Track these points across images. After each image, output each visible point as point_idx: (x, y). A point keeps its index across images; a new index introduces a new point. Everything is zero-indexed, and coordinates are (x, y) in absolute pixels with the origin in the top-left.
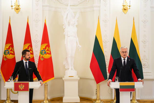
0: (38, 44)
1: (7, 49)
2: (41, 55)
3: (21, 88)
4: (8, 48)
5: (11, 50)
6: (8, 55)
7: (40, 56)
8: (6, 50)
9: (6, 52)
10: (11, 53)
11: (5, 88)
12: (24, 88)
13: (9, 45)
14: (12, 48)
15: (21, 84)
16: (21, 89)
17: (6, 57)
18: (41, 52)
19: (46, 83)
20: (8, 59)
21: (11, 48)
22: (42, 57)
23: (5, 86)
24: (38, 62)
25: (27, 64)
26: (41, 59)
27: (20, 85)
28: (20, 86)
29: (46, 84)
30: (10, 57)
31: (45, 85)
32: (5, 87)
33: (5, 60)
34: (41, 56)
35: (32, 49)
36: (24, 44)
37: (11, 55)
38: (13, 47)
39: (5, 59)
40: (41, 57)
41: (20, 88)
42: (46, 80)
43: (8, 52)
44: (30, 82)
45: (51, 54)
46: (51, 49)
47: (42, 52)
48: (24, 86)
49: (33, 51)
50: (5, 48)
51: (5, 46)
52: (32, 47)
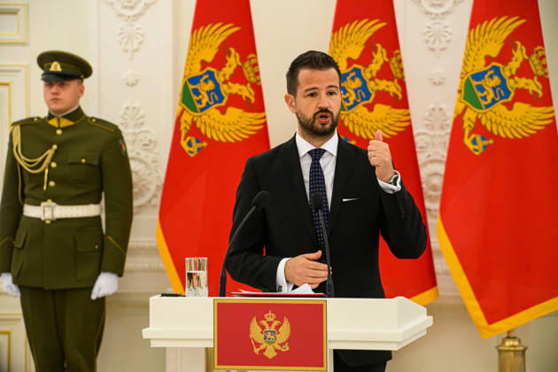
0: (447, 21)
1: (204, 64)
2: (466, 107)
3: (270, 342)
4: (209, 55)
5: (238, 77)
6: (213, 112)
7: (458, 121)
8: (197, 71)
9: (197, 92)
10: (236, 101)
11: (148, 341)
12: (289, 341)
13: (220, 33)
14: (243, 59)
15: (270, 316)
16: (270, 354)
17: (194, 131)
18: (471, 90)
19: (508, 338)
20: (211, 141)
21: (233, 61)
22: (479, 128)
23: (147, 325)
24: (441, 169)
25: (322, 162)
26: (468, 142)
27: (258, 321)
28: (255, 332)
29: (509, 343)
30: (228, 125)
31: (500, 351)
32: (146, 333)
33: (191, 148)
34: (471, 116)
35: (400, 61)
36: (336, 28)
37: (233, 113)
38: (254, 52)
39: (190, 144)
40: (467, 125)
41: (258, 345)
42: (511, 312)
43: (211, 85)
44: (337, 295)
45: (550, 104)
46: (548, 60)
47: (475, 83)
48: (285, 331)
49: (402, 83)
50: (190, 61)
51: (192, 45)
52: (397, 46)
